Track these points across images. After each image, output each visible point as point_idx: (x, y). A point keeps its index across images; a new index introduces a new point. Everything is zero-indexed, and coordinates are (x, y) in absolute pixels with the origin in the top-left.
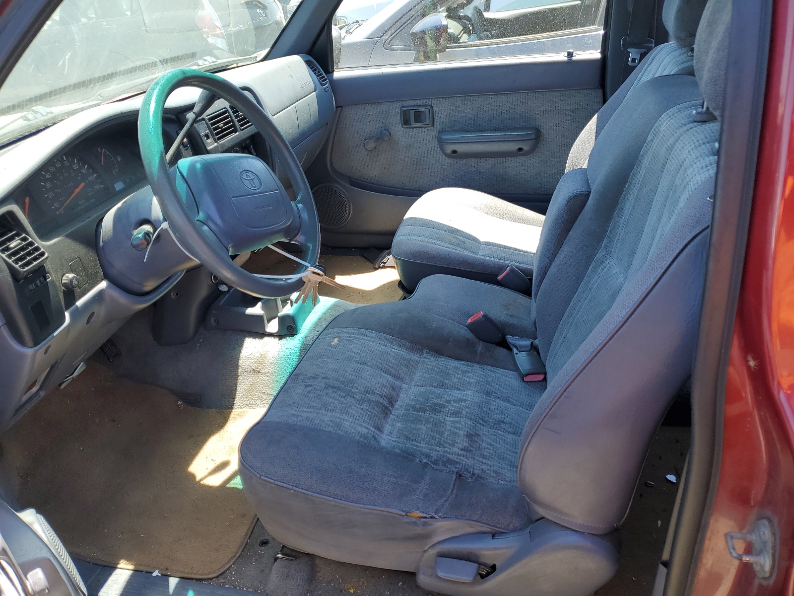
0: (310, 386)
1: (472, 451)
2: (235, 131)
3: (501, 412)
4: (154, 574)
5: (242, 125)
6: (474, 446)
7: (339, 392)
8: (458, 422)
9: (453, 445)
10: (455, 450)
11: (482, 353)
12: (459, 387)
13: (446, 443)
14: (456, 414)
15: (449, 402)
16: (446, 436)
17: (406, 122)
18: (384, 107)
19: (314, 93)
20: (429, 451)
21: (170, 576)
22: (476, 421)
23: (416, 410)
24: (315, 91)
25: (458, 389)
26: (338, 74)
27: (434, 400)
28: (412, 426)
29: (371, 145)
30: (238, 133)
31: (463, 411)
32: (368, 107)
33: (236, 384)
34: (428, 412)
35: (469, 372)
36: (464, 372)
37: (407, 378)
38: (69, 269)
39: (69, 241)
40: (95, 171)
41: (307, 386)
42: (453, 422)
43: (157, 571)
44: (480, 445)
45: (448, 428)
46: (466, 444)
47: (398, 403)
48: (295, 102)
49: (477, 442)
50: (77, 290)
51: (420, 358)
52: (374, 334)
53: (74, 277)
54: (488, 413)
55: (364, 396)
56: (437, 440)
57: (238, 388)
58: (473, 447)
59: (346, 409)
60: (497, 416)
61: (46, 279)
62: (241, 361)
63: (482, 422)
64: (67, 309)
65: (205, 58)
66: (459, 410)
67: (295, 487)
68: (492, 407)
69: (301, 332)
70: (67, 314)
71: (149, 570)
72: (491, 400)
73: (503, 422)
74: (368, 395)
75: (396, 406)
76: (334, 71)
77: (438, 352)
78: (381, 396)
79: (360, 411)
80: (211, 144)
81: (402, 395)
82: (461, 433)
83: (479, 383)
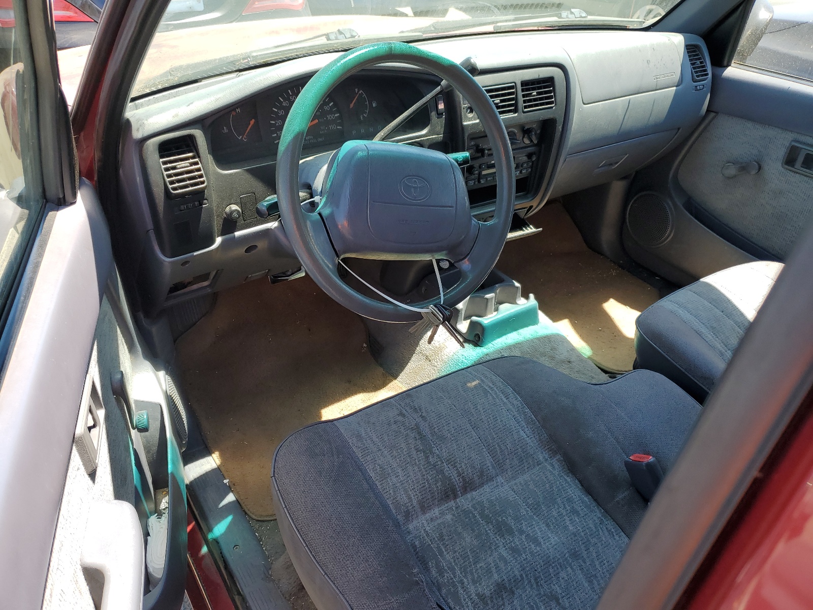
0: (404, 416)
1: (487, 604)
2: (515, 111)
3: (567, 588)
4: (225, 481)
5: (525, 107)
6: (495, 601)
7: (419, 442)
8: (506, 562)
9: (474, 582)
10: (472, 589)
11: (618, 503)
12: (550, 523)
13: (472, 574)
14: (514, 551)
15: (521, 532)
16: (478, 567)
17: (790, 161)
18: (771, 132)
19: (675, 88)
20: (446, 568)
21: (232, 491)
22: (527, 576)
23: (482, 514)
24: (676, 86)
25: (548, 525)
26: (733, 71)
27: (509, 518)
28: (460, 529)
29: (732, 171)
30: (516, 115)
31: (523, 555)
32: (749, 125)
33: (410, 359)
34: (491, 526)
35: (578, 515)
36: (574, 512)
37: (510, 473)
38: (238, 200)
39: (248, 177)
40: (338, 111)
41: (401, 414)
42: (502, 558)
43: (228, 480)
44: (504, 605)
45: (490, 560)
46: (487, 593)
47: (474, 493)
48: (636, 94)
49: (503, 599)
50: (241, 222)
51: (546, 460)
52: (517, 401)
53: (236, 210)
54: (550, 577)
55: (439, 463)
56: (467, 563)
57: (409, 364)
58: (492, 601)
59: (408, 465)
60: (556, 588)
61: (201, 204)
62: (423, 341)
63: (533, 581)
64: (222, 234)
65: (572, 10)
66: (521, 549)
67: (287, 509)
68: (563, 574)
69: (486, 346)
70: (219, 240)
71: (225, 475)
72: (570, 565)
73: (557, 600)
74: (445, 464)
75: (469, 496)
76: (730, 65)
77: (572, 467)
78: (459, 475)
79: (419, 476)
80: (470, 119)
81: (486, 488)
82: (496, 576)
83: (575, 536)
